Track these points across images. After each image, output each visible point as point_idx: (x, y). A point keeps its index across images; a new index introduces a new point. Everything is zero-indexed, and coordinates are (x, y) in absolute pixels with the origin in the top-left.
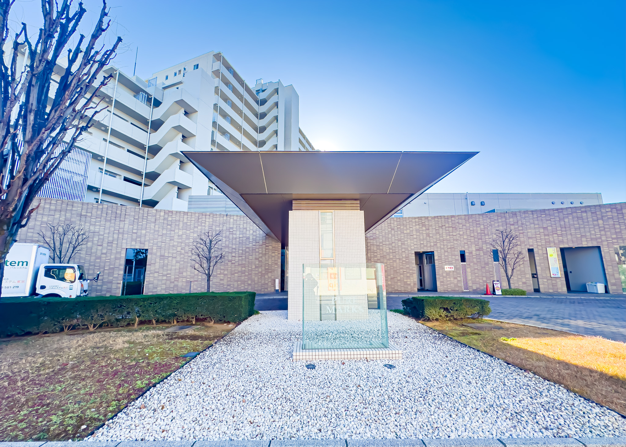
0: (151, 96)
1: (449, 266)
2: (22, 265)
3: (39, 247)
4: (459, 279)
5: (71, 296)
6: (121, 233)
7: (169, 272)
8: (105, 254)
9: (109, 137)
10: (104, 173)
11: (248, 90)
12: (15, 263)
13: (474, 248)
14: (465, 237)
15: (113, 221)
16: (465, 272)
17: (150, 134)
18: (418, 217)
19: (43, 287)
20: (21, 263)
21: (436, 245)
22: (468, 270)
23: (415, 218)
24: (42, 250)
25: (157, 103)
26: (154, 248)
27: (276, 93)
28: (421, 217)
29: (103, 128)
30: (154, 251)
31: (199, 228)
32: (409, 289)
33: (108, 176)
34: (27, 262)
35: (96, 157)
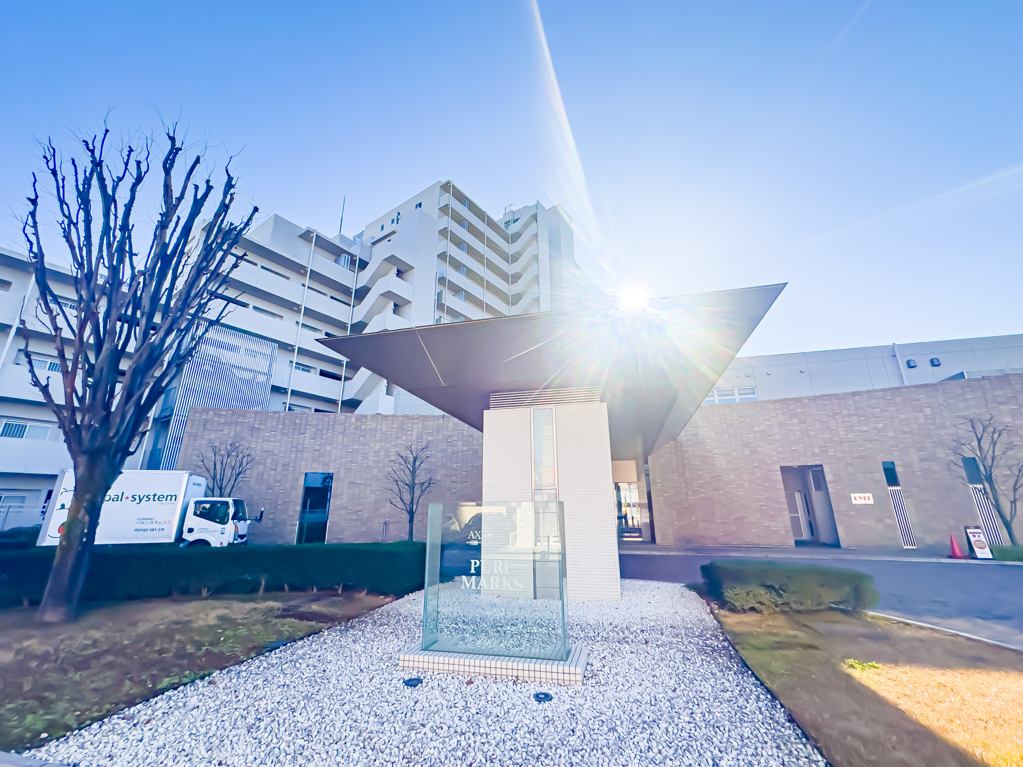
0: (356, 256)
1: (862, 495)
2: (171, 500)
3: (191, 475)
4: (888, 521)
5: (221, 543)
6: (301, 451)
7: (360, 507)
8: (279, 481)
9: (301, 319)
10: (294, 367)
11: (491, 224)
12: (164, 497)
13: (915, 457)
14: (891, 434)
15: (290, 435)
16: (899, 508)
17: (354, 307)
18: (781, 400)
19: (191, 530)
20: (169, 497)
21: (826, 451)
22: (908, 503)
23: (775, 402)
24: (196, 479)
25: (363, 265)
26: (342, 471)
27: (535, 221)
28: (787, 399)
29: (295, 309)
30: (342, 475)
31: (404, 438)
32: (776, 541)
33: (300, 371)
34: (176, 496)
35: (285, 347)
